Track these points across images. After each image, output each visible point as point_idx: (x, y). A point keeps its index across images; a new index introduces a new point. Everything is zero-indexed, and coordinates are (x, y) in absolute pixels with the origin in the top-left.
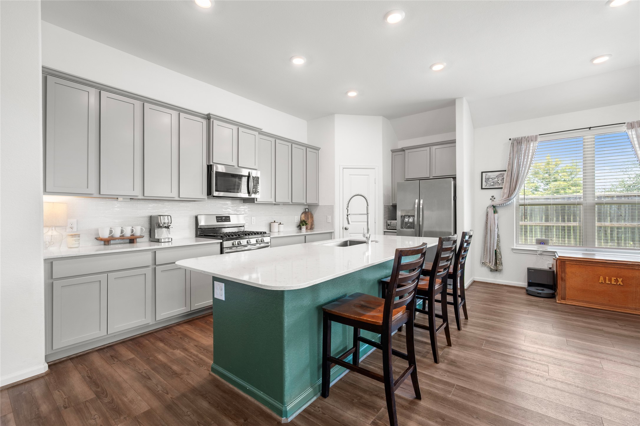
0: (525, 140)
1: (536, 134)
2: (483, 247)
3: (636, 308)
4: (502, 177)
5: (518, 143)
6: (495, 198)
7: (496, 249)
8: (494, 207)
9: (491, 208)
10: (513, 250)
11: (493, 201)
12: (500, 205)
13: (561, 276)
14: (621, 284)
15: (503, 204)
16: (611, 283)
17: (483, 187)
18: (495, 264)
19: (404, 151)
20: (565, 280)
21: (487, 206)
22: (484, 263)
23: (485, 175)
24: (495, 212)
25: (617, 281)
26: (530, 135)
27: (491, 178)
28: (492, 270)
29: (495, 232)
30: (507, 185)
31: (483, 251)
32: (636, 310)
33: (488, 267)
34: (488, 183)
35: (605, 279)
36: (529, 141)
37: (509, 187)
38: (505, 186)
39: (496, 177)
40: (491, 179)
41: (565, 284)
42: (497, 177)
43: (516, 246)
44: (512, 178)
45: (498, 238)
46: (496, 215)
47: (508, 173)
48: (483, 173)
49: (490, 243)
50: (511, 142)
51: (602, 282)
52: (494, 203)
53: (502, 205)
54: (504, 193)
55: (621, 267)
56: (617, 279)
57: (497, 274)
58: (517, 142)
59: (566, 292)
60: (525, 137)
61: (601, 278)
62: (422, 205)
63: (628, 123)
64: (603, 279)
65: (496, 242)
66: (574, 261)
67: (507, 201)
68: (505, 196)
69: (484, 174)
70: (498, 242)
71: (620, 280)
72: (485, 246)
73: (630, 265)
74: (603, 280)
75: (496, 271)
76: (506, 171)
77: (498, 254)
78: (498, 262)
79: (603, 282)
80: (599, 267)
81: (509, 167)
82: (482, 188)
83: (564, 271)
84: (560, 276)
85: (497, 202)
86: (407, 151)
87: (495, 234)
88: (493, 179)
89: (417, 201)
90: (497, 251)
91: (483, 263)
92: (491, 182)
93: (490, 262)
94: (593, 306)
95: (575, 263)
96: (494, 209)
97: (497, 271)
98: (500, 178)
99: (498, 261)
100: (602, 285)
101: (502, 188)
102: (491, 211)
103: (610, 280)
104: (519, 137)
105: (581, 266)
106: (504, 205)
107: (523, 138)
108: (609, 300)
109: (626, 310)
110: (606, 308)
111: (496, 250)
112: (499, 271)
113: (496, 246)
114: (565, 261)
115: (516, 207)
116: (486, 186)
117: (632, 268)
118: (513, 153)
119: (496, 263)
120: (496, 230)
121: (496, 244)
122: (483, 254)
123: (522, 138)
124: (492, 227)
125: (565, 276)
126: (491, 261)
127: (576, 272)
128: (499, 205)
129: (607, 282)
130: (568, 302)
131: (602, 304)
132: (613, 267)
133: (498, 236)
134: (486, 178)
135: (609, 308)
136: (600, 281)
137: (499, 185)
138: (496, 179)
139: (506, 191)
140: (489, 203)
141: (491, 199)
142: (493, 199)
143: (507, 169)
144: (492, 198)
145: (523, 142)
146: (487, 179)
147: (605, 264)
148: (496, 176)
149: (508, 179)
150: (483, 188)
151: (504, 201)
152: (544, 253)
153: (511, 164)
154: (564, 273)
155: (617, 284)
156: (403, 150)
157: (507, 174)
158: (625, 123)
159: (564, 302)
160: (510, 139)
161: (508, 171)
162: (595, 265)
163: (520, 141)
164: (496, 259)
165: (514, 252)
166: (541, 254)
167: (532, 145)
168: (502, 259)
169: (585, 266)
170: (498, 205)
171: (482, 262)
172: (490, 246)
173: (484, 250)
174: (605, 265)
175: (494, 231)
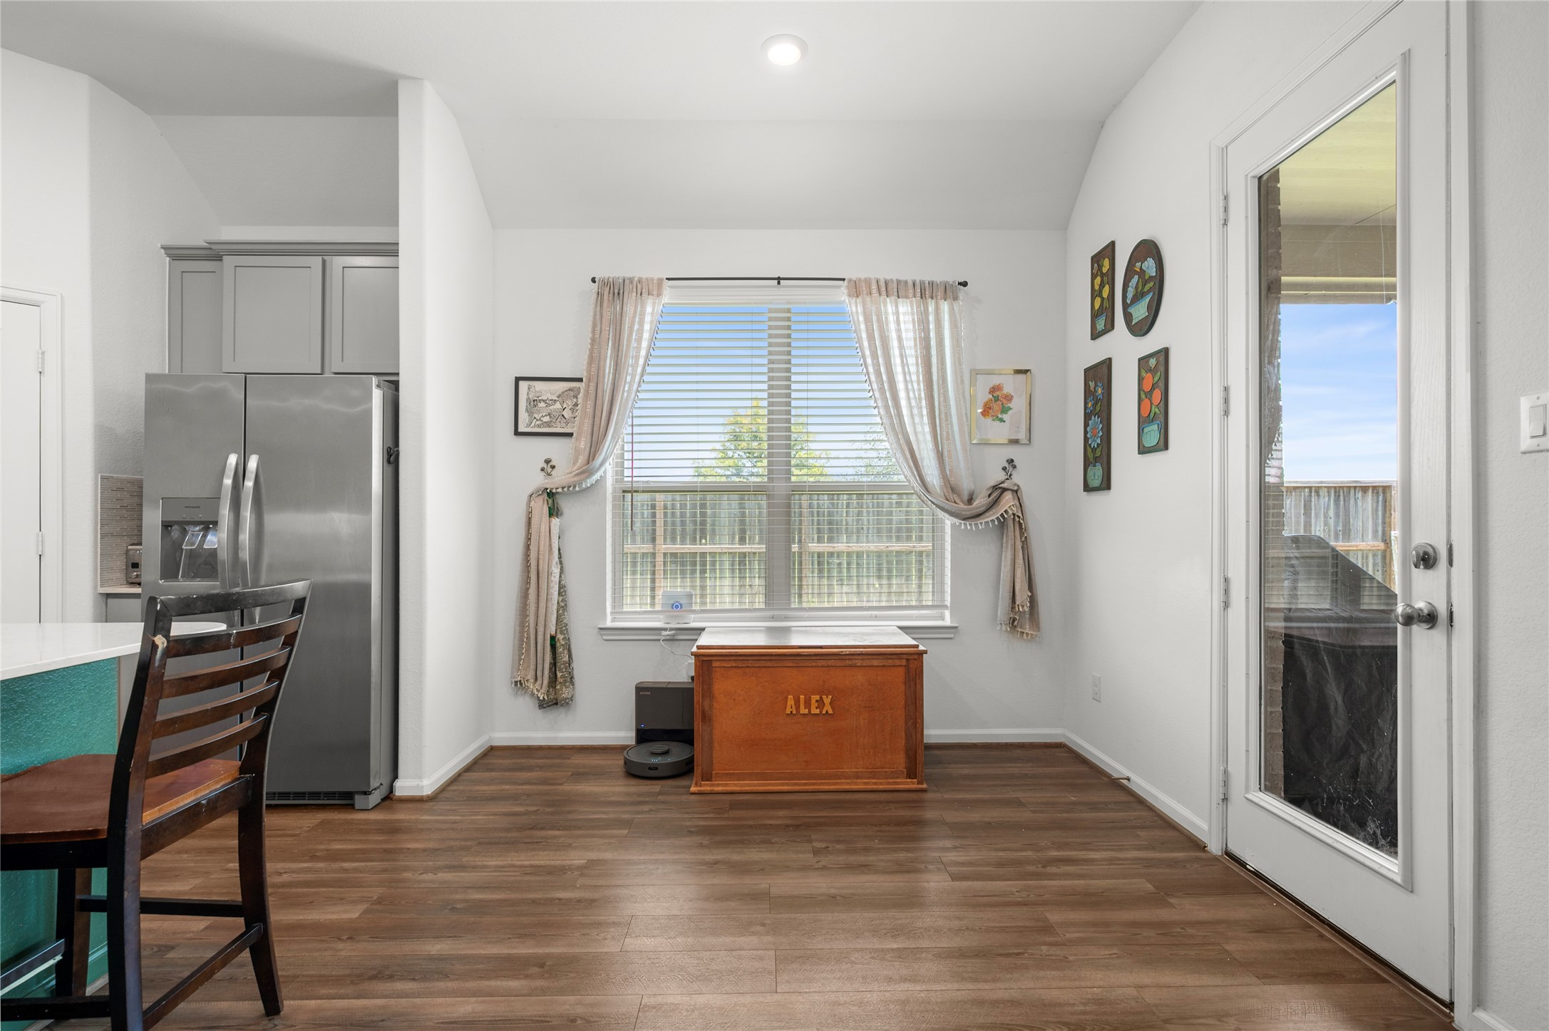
0: (631, 287)
1: (661, 276)
2: (518, 628)
3: (857, 772)
4: (575, 400)
5: (614, 294)
6: (553, 467)
7: (553, 633)
8: (551, 495)
9: (541, 497)
10: (602, 632)
11: (549, 475)
12: (566, 489)
13: (703, 706)
14: (830, 711)
15: (575, 487)
16: (810, 711)
17: (521, 429)
18: (549, 682)
19: (218, 258)
20: (710, 720)
21: (529, 492)
22: (521, 684)
23: (527, 388)
24: (554, 512)
25: (821, 703)
26: (644, 275)
27: (544, 401)
28: (543, 705)
29: (552, 578)
30: (586, 425)
31: (517, 642)
32: (857, 777)
33: (532, 694)
34: (536, 416)
35: (797, 702)
36: (641, 294)
37: (590, 431)
38: (580, 428)
39: (558, 397)
40: (543, 404)
41: (711, 733)
42: (560, 399)
43: (613, 620)
44: (599, 402)
45: (561, 598)
46: (555, 521)
47: (588, 386)
48: (521, 383)
49: (537, 616)
50: (596, 289)
51: (791, 712)
52: (551, 483)
53: (571, 489)
54: (577, 452)
55: (831, 663)
56: (821, 698)
57: (558, 714)
58: (612, 291)
59: (714, 755)
60: (631, 280)
61: (791, 701)
62: (253, 476)
63: (850, 280)
64: (793, 704)
65: (555, 612)
66: (730, 658)
67: (583, 476)
68: (580, 461)
69: (523, 385)
70: (563, 607)
71: (827, 700)
72: (523, 627)
73: (847, 657)
74: (794, 706)
75: (555, 706)
76: (580, 380)
77: (561, 650)
78: (559, 674)
79: (794, 712)
80: (785, 669)
81: (593, 369)
82: (517, 433)
83: (708, 693)
84: (699, 709)
85: (559, 479)
86: (227, 260)
87: (552, 585)
88: (548, 405)
89: (233, 459)
90: (558, 639)
91: (516, 682)
92: (542, 412)
93: (536, 679)
94: (773, 785)
95: (734, 665)
96: (550, 501)
97: (556, 704)
98: (569, 403)
99: (561, 671)
100: (793, 721)
101: (570, 435)
102: (541, 507)
103: (808, 704)
104: (617, 276)
105: (747, 670)
106: (577, 489)
107: (627, 282)
108: (806, 761)
109: (837, 784)
110: (799, 785)
111: (553, 638)
112: (562, 705)
113: (554, 622)
114: (711, 661)
115: (614, 498)
116: (528, 426)
117: (850, 663)
118: (601, 324)
119: (553, 680)
120: (556, 571)
121: (556, 616)
122: (517, 652)
123: (624, 280)
124: (543, 561)
125: (711, 707)
126: (539, 674)
127: (735, 691)
128: (563, 488)
129: (804, 711)
130: (718, 785)
131: (792, 777)
132: (814, 664)
133: (562, 590)
134: (528, 399)
135: (806, 784)
136: (788, 711)
137: (567, 423)
138: (558, 406)
139: (583, 444)
140: (539, 481)
141: (543, 470)
142: (549, 470)
143: (584, 375)
144: (545, 466)
145: (626, 294)
146: (534, 403)
147: (798, 658)
148: (557, 395)
149: (589, 406)
150: (519, 430)
151: (577, 475)
152: (680, 635)
153: (594, 359)
154: (710, 696)
155: (821, 712)
156: (214, 254)
157: (587, 391)
158: (844, 280)
159: (708, 788)
160: (595, 278)
161: (589, 380)
162: (778, 665)
163: (619, 290)
164: (554, 664)
165: (605, 637)
166: (672, 638)
167: (649, 309)
168: (575, 665)
169: (755, 669)
170: (560, 490)
171: (513, 680)
172: (537, 625)
173: (521, 640)
174: (797, 662)
175: (549, 574)
